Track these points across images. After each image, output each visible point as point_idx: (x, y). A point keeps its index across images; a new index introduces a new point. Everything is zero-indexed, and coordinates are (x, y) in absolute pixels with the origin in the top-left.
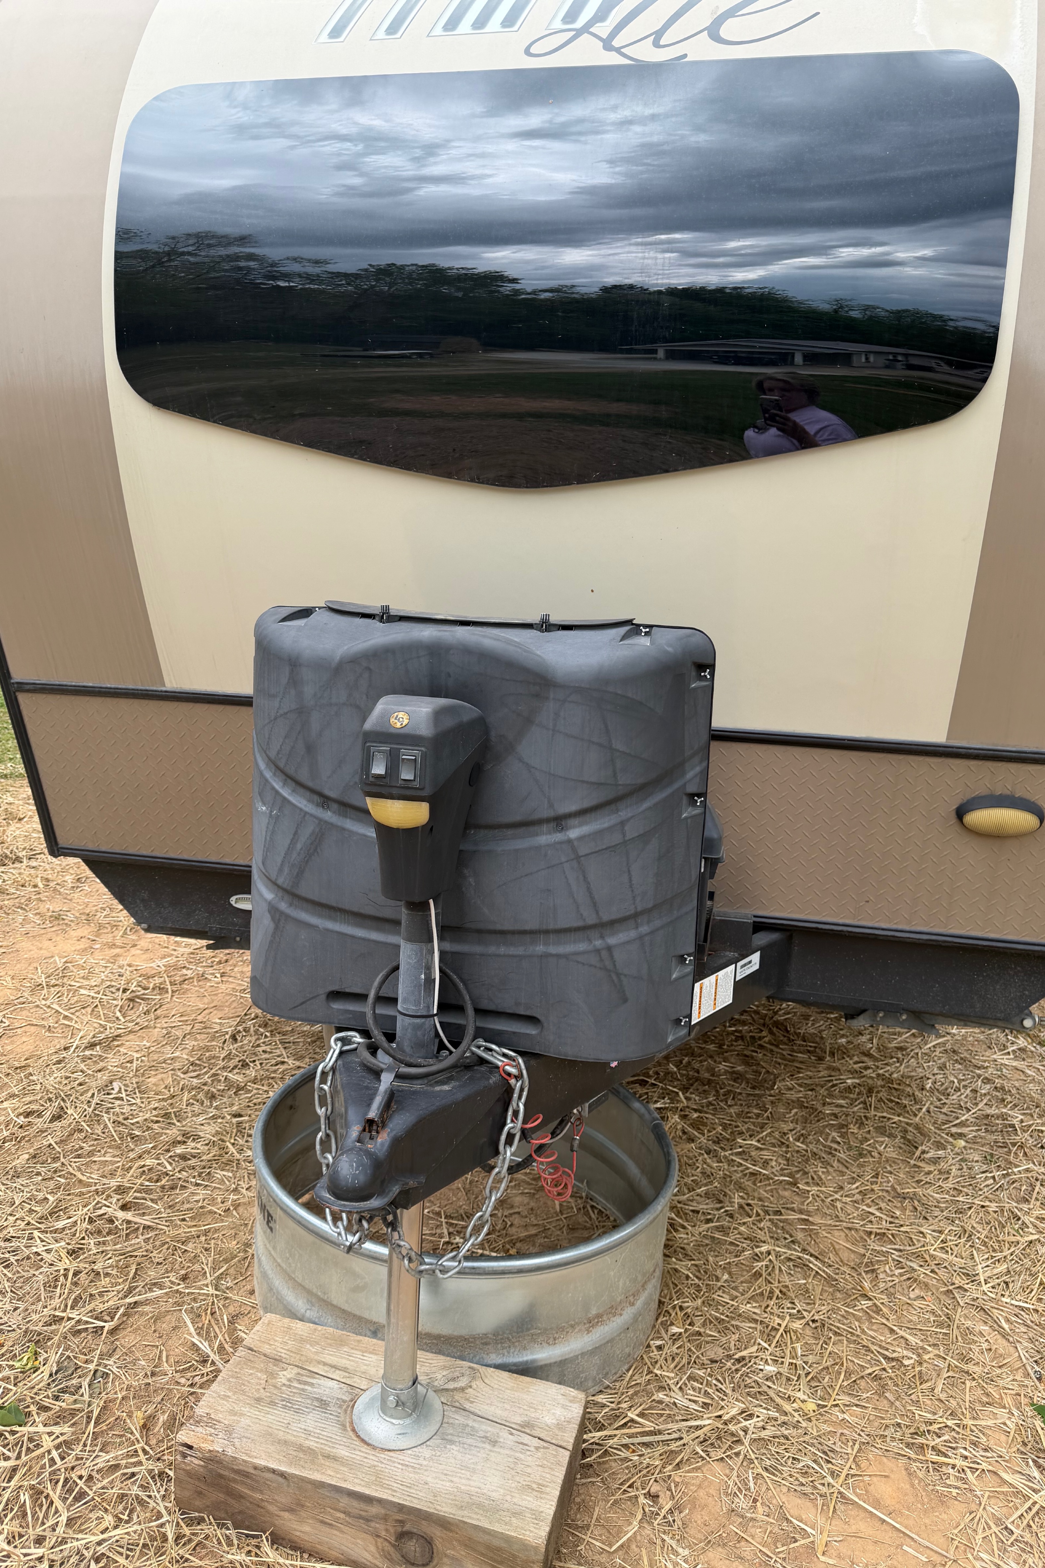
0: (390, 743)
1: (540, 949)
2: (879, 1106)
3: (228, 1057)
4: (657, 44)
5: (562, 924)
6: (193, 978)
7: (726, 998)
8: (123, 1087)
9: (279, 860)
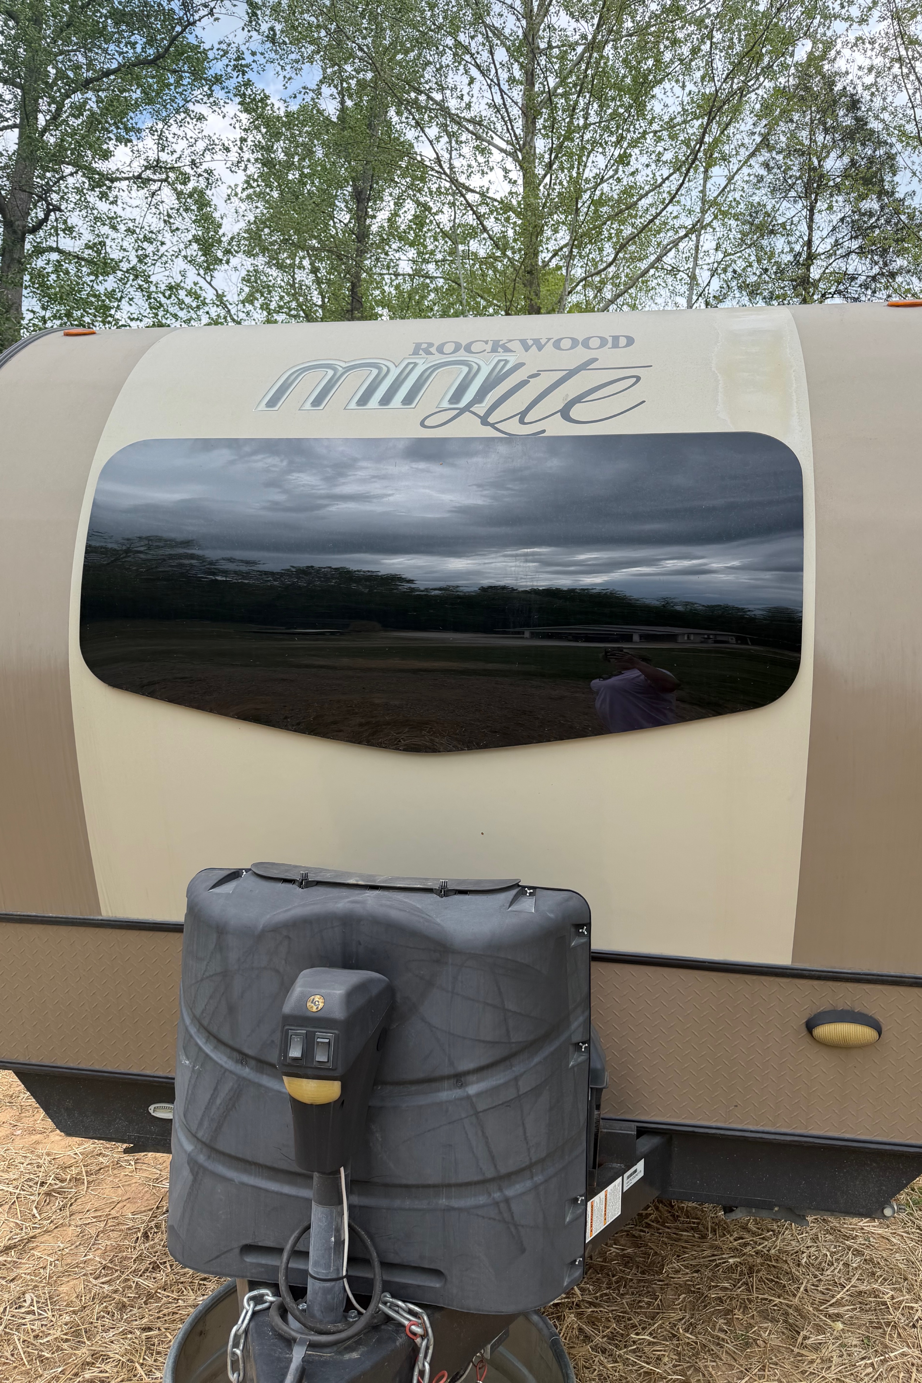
0: (306, 1027)
1: (443, 1202)
2: (759, 1287)
3: (140, 1259)
4: (522, 422)
5: (462, 1178)
6: (108, 1166)
7: (615, 1211)
8: (35, 1299)
9: (200, 1114)
